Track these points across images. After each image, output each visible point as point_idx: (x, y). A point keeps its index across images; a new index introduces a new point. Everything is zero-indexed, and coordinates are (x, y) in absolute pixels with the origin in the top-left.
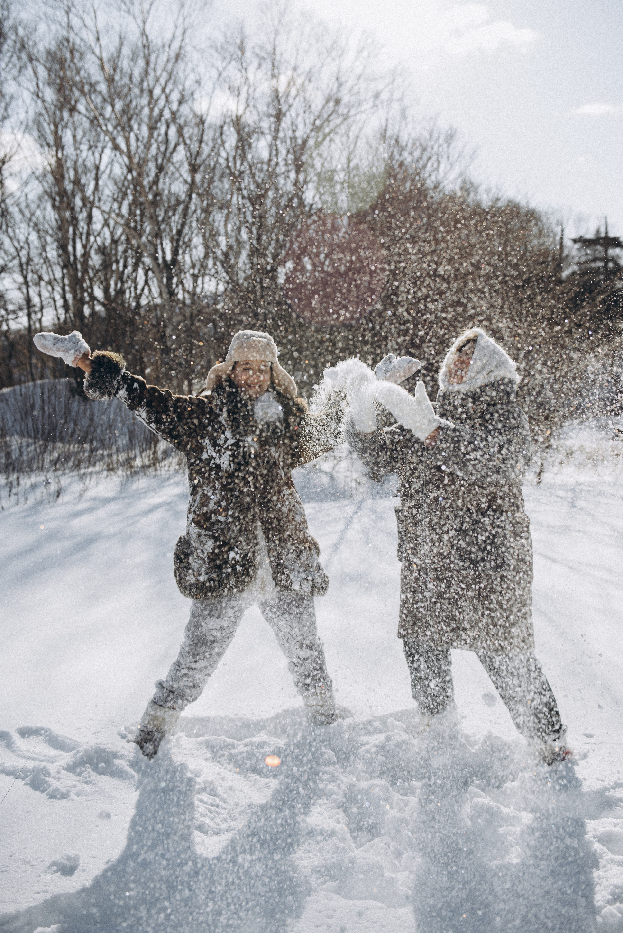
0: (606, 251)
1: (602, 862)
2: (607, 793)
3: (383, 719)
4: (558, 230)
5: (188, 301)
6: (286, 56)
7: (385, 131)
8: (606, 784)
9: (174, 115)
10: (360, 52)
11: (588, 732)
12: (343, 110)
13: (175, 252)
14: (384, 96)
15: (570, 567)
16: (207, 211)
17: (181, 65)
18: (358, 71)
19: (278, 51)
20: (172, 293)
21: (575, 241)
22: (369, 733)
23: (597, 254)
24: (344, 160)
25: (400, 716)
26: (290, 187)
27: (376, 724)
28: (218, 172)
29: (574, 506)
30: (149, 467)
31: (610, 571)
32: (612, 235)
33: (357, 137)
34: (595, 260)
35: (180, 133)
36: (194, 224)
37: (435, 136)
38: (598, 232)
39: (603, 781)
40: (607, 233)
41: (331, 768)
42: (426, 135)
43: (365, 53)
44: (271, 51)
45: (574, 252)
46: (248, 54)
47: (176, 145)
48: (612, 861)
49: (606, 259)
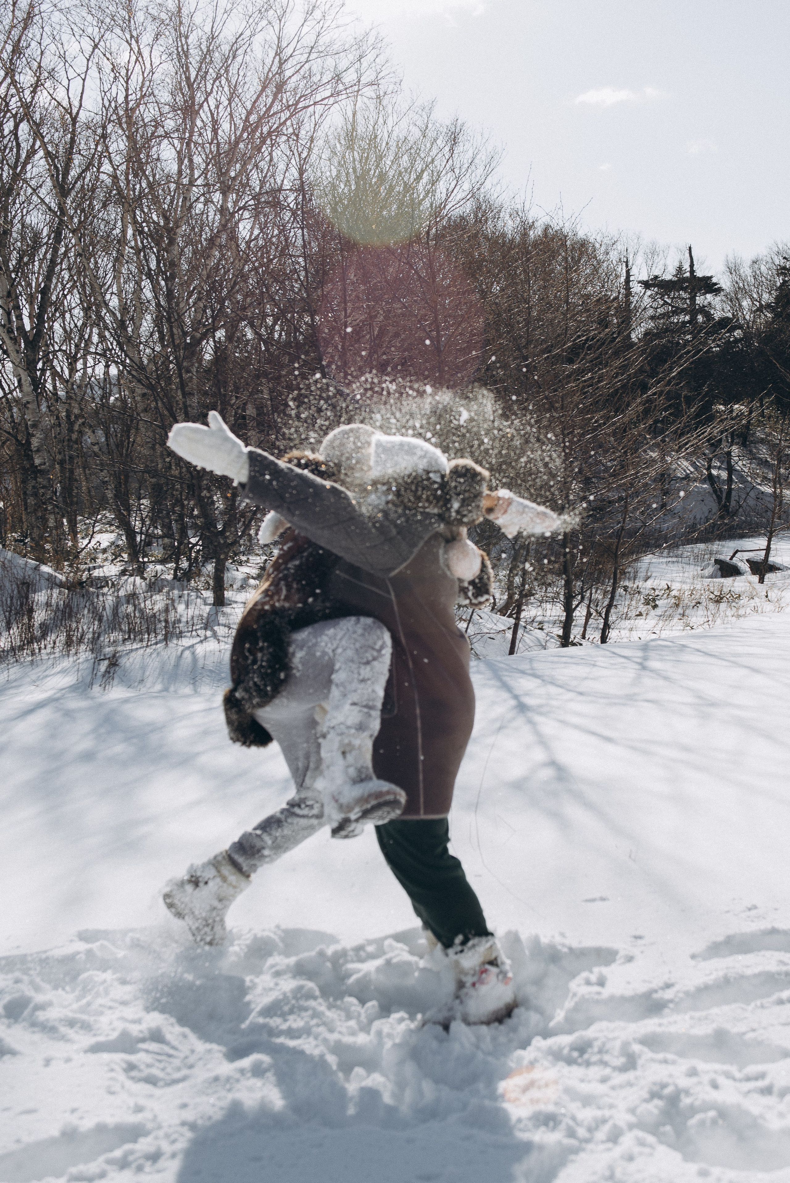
0: (693, 299)
1: (640, 1062)
2: (655, 996)
3: (379, 942)
4: (622, 270)
5: (61, 393)
6: (198, 19)
7: (354, 129)
8: (654, 985)
9: (27, 107)
10: (310, 13)
11: (638, 933)
12: (288, 97)
13: (39, 318)
14: (349, 77)
15: (633, 748)
16: (85, 254)
17: (34, 31)
18: (308, 40)
19: (185, 11)
20: (37, 384)
21: (646, 285)
22: (362, 961)
23: (680, 304)
24: (294, 172)
25: (400, 937)
26: (213, 217)
27: (370, 949)
28: (100, 194)
29: (644, 668)
30: (21, 648)
31: (686, 749)
32: (699, 274)
33: (312, 140)
34: (677, 311)
35: (37, 134)
36: (66, 275)
37: (431, 134)
38: (680, 269)
39: (650, 982)
40: (692, 271)
41: (312, 1003)
42: (416, 133)
43: (318, 14)
44: (174, 10)
45: (647, 301)
46: (140, 16)
47: (32, 153)
48: (653, 1060)
49: (694, 311)
